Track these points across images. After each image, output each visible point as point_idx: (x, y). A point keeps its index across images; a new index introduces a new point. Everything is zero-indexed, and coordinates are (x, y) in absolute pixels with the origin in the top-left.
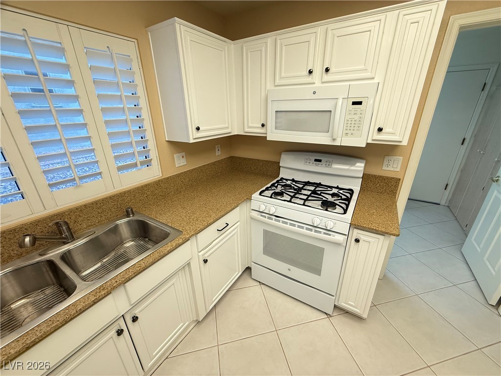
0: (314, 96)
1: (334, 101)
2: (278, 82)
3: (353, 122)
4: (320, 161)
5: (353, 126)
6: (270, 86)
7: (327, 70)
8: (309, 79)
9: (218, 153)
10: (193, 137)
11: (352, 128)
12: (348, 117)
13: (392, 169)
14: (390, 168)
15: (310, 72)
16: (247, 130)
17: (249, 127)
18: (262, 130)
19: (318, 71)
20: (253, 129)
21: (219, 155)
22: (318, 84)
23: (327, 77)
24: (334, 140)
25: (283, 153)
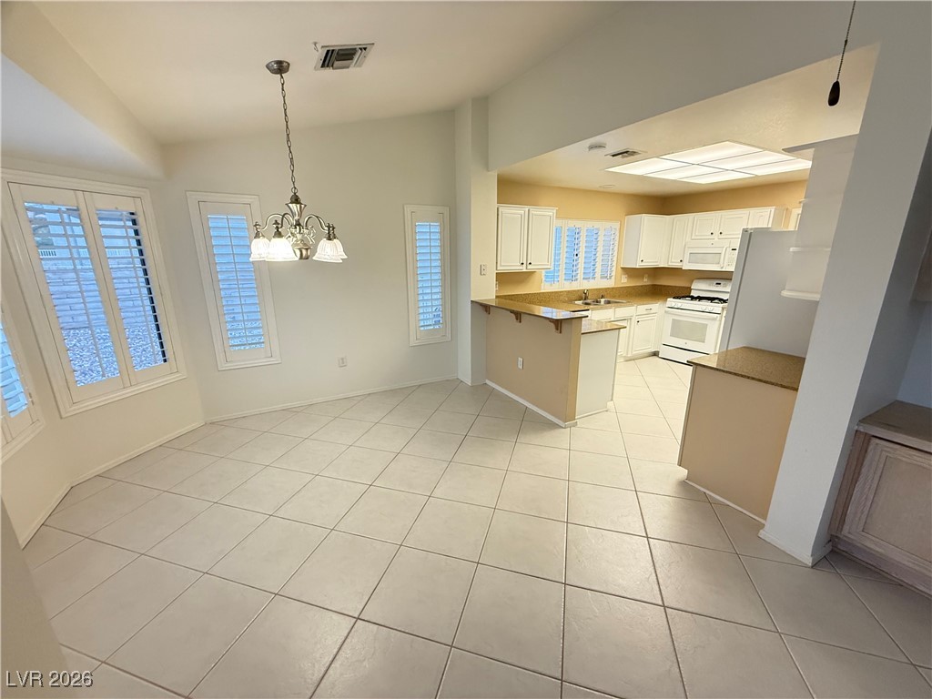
0: (712, 246)
2: (693, 238)
3: (732, 259)
4: (720, 284)
6: (688, 240)
7: (721, 233)
8: (712, 237)
9: (645, 280)
10: (639, 265)
11: (731, 262)
12: (729, 256)
15: (712, 234)
16: (669, 264)
17: (671, 262)
18: (681, 264)
19: (716, 233)
20: (674, 263)
21: (646, 281)
22: (715, 240)
23: (721, 236)
24: (722, 268)
25: (694, 279)
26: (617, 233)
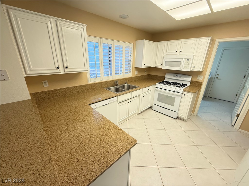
0: (177, 58)
1: (182, 59)
2: (167, 53)
3: (187, 65)
4: (178, 76)
5: (187, 66)
6: (165, 54)
7: (181, 51)
8: (176, 53)
9: (145, 73)
10: (143, 66)
11: (186, 66)
12: (185, 63)
13: (200, 79)
14: (199, 79)
15: (176, 51)
16: (156, 66)
17: (157, 65)
18: (161, 66)
19: (179, 51)
22: (178, 55)
23: (181, 53)
24: (181, 69)
25: (166, 74)
26: (132, 50)
